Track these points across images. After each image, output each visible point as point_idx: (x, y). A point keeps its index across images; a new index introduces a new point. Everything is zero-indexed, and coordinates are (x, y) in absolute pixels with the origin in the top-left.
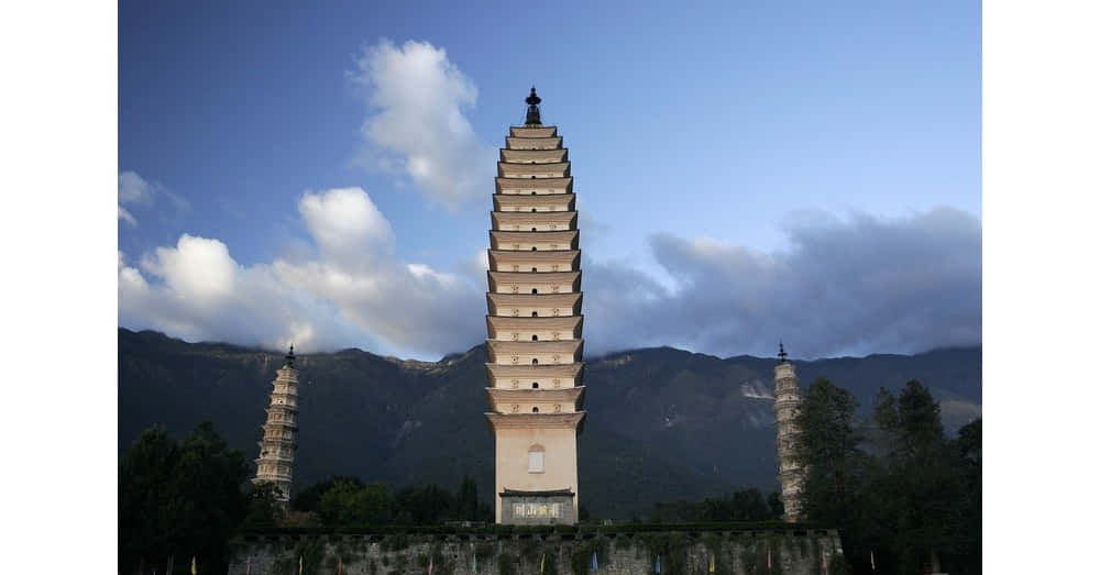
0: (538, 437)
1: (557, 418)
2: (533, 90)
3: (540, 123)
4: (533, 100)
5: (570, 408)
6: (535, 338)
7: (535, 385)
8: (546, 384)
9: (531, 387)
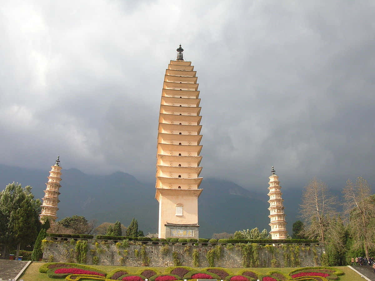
0: (181, 200)
1: (189, 193)
2: (180, 46)
3: (183, 60)
4: (180, 50)
5: (195, 188)
6: (180, 155)
7: (180, 176)
8: (184, 176)
9: (178, 177)
